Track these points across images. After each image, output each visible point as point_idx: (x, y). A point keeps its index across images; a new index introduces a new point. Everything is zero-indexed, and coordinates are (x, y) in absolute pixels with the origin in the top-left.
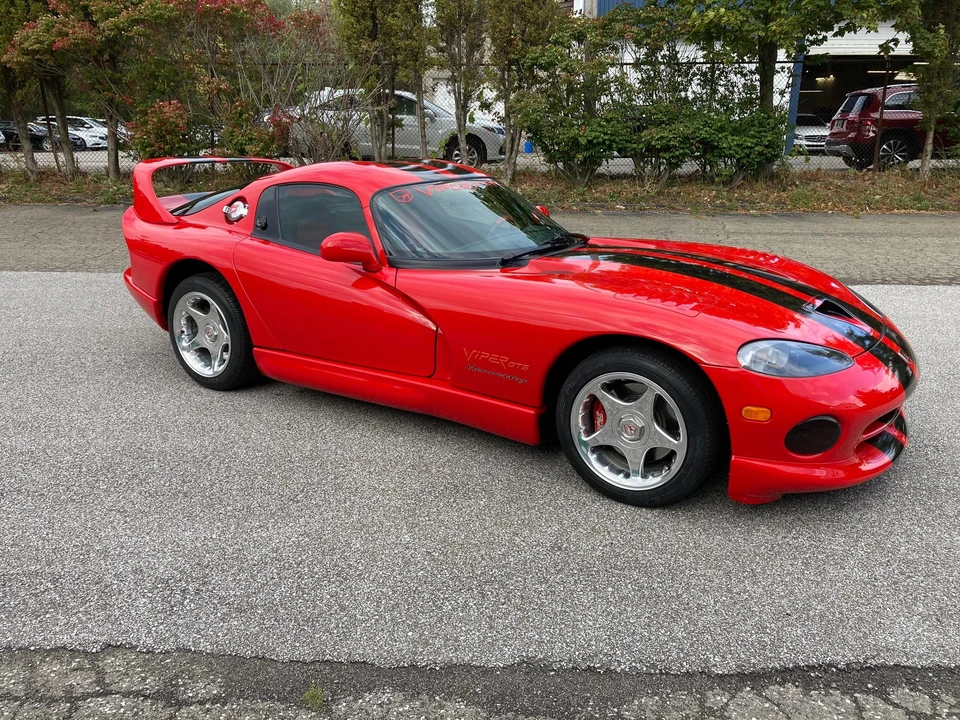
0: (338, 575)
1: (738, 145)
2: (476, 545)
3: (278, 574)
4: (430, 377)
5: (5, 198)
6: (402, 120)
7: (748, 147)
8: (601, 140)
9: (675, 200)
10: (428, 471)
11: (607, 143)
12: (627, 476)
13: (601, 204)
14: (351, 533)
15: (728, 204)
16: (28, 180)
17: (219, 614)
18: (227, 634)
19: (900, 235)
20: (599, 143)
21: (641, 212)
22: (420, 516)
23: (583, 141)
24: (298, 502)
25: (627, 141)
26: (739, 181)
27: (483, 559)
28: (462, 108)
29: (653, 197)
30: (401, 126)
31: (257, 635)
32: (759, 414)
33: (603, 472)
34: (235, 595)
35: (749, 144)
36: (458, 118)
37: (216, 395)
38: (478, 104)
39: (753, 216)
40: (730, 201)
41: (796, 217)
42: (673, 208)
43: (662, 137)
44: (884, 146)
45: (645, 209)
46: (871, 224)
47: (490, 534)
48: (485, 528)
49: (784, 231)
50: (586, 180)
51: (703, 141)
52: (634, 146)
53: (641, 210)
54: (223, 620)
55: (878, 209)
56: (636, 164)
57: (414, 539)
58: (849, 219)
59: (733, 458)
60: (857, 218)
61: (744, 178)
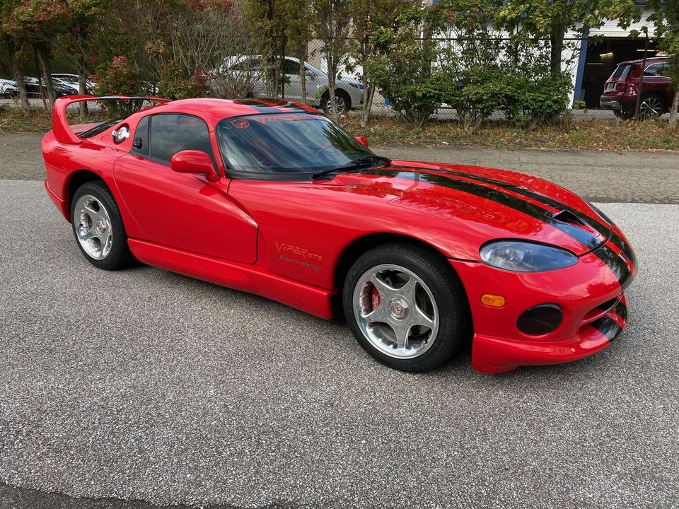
0: (147, 422)
1: (533, 100)
2: (265, 400)
3: (99, 420)
4: (253, 264)
5: (6, 128)
6: (289, 78)
7: (540, 101)
8: (432, 94)
9: (486, 139)
10: (246, 338)
11: (436, 96)
12: (395, 347)
13: (431, 140)
14: (169, 387)
15: (525, 142)
16: (23, 116)
17: (38, 454)
18: (38, 471)
19: (651, 167)
20: (431, 97)
21: (460, 147)
22: (228, 375)
23: (419, 94)
24: (136, 360)
25: (452, 95)
26: (533, 126)
27: (268, 412)
28: (333, 69)
29: (470, 136)
30: (289, 82)
31: (62, 473)
32: (495, 301)
33: (377, 343)
34: (57, 437)
35: (541, 99)
36: (329, 76)
37: (103, 273)
38: (344, 66)
39: (543, 151)
40: (527, 140)
41: (574, 152)
42: (484, 145)
43: (477, 93)
44: (644, 103)
45: (463, 145)
46: (630, 158)
47: (279, 391)
48: (277, 386)
49: (563, 163)
50: (421, 124)
51: (507, 96)
52: (457, 98)
53: (460, 145)
54: (40, 459)
55: (636, 148)
56: (459, 112)
57: (218, 393)
58: (613, 155)
59: (475, 336)
60: (620, 154)
61: (537, 124)
